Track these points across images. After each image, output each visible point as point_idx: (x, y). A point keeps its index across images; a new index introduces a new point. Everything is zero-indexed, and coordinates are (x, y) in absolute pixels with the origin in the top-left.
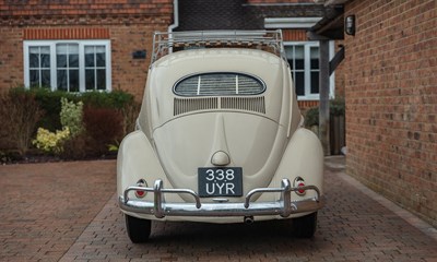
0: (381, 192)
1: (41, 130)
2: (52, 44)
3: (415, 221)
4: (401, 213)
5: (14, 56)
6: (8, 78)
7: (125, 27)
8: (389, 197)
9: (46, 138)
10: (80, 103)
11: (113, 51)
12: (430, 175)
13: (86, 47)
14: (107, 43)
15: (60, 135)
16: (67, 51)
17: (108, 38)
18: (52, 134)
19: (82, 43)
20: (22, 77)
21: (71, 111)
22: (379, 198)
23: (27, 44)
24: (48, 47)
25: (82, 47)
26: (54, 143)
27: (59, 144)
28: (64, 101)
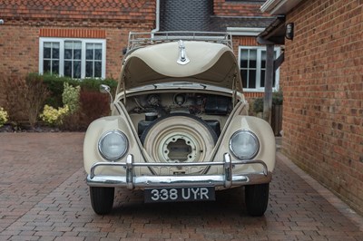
0: (308, 172)
1: (46, 106)
2: (61, 41)
3: (335, 201)
4: (324, 192)
5: (32, 49)
6: (26, 65)
7: (117, 30)
8: (314, 176)
9: (50, 113)
10: (78, 87)
11: (108, 48)
12: (350, 161)
13: (87, 44)
14: (103, 42)
15: (62, 111)
16: (73, 47)
17: (104, 38)
18: (55, 110)
19: (85, 41)
20: (37, 65)
21: (70, 93)
22: (306, 177)
23: (42, 40)
24: (58, 43)
25: (84, 44)
26: (55, 117)
27: (59, 118)
28: (66, 85)
